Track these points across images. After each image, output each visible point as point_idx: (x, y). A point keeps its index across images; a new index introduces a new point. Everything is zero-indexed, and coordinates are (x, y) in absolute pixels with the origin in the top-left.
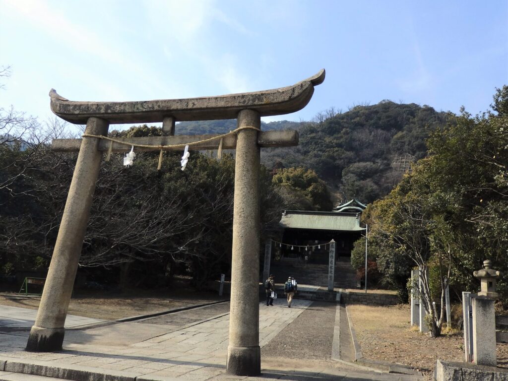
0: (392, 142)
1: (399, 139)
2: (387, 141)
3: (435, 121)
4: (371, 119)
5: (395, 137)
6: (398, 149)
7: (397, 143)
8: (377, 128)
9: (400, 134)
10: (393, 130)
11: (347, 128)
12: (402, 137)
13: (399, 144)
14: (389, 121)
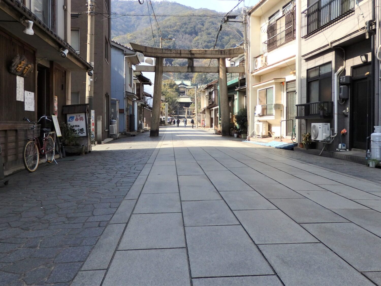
0: (193, 42)
1: (196, 41)
2: (191, 41)
3: (213, 30)
4: (183, 28)
5: (195, 39)
6: (196, 47)
7: (195, 43)
8: (186, 33)
9: (197, 38)
10: (194, 35)
11: (171, 34)
12: (198, 40)
13: (197, 44)
14: (191, 30)
